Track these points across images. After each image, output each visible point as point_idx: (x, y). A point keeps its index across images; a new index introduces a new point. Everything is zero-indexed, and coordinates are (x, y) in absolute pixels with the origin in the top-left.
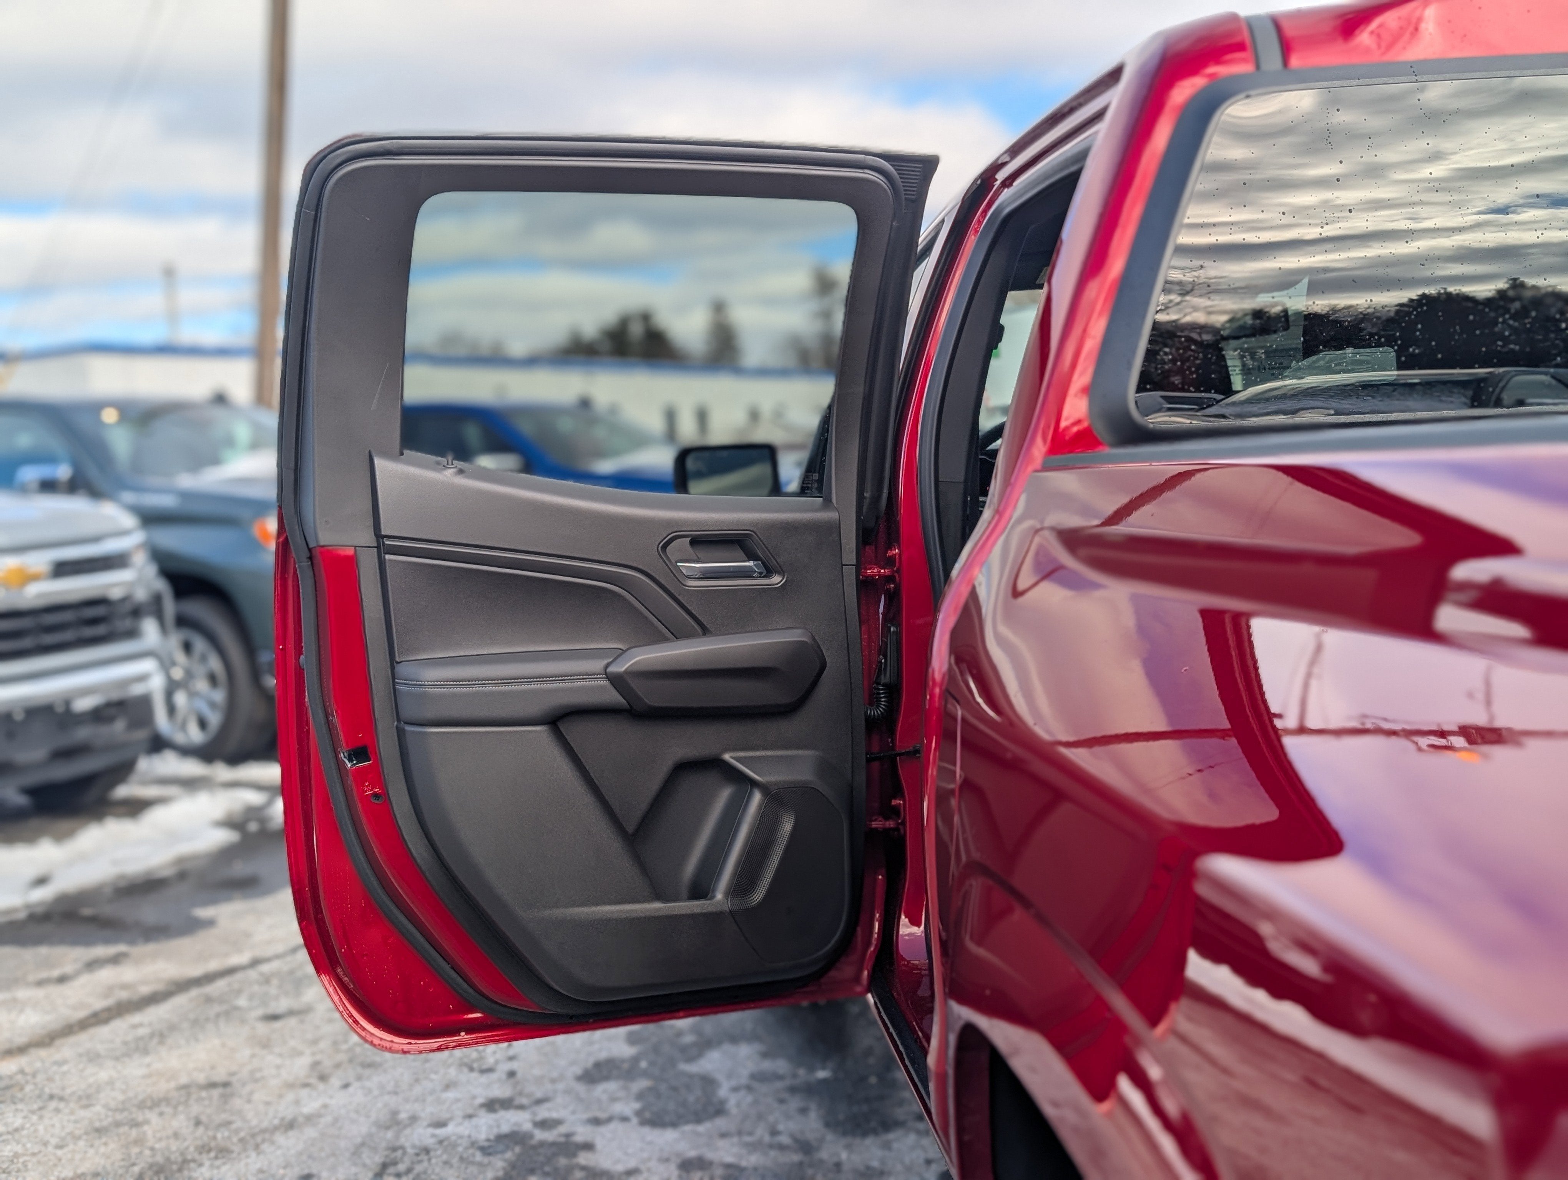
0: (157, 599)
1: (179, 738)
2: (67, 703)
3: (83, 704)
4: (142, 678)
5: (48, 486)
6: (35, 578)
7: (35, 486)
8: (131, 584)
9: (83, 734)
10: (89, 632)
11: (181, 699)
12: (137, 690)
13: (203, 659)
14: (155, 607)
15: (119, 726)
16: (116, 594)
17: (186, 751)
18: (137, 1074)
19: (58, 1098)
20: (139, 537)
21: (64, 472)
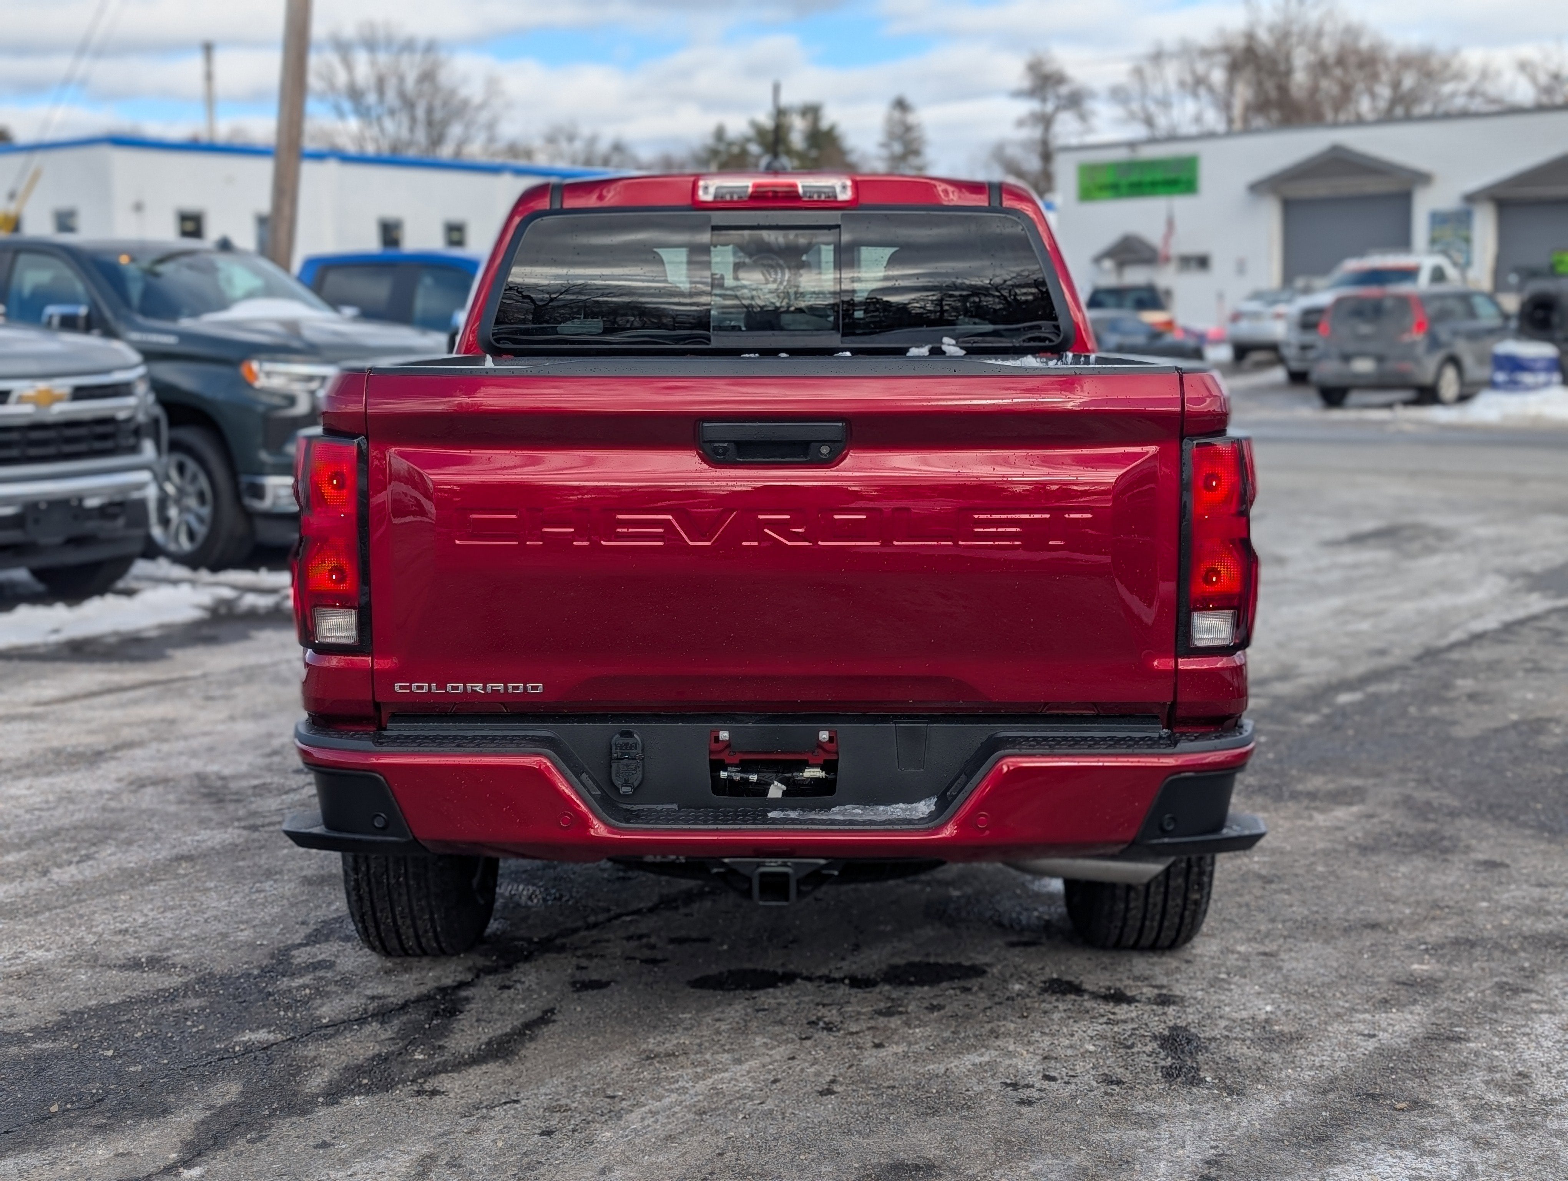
0: (156, 421)
1: (172, 547)
2: (80, 500)
3: (92, 502)
4: (141, 486)
5: (69, 323)
6: (59, 399)
7: (56, 321)
8: (136, 408)
9: (91, 526)
10: (98, 445)
11: (173, 512)
12: (136, 495)
13: (194, 479)
14: (153, 429)
15: (121, 522)
16: (122, 415)
17: (178, 559)
18: (118, 715)
19: (70, 721)
20: (141, 370)
21: (83, 311)
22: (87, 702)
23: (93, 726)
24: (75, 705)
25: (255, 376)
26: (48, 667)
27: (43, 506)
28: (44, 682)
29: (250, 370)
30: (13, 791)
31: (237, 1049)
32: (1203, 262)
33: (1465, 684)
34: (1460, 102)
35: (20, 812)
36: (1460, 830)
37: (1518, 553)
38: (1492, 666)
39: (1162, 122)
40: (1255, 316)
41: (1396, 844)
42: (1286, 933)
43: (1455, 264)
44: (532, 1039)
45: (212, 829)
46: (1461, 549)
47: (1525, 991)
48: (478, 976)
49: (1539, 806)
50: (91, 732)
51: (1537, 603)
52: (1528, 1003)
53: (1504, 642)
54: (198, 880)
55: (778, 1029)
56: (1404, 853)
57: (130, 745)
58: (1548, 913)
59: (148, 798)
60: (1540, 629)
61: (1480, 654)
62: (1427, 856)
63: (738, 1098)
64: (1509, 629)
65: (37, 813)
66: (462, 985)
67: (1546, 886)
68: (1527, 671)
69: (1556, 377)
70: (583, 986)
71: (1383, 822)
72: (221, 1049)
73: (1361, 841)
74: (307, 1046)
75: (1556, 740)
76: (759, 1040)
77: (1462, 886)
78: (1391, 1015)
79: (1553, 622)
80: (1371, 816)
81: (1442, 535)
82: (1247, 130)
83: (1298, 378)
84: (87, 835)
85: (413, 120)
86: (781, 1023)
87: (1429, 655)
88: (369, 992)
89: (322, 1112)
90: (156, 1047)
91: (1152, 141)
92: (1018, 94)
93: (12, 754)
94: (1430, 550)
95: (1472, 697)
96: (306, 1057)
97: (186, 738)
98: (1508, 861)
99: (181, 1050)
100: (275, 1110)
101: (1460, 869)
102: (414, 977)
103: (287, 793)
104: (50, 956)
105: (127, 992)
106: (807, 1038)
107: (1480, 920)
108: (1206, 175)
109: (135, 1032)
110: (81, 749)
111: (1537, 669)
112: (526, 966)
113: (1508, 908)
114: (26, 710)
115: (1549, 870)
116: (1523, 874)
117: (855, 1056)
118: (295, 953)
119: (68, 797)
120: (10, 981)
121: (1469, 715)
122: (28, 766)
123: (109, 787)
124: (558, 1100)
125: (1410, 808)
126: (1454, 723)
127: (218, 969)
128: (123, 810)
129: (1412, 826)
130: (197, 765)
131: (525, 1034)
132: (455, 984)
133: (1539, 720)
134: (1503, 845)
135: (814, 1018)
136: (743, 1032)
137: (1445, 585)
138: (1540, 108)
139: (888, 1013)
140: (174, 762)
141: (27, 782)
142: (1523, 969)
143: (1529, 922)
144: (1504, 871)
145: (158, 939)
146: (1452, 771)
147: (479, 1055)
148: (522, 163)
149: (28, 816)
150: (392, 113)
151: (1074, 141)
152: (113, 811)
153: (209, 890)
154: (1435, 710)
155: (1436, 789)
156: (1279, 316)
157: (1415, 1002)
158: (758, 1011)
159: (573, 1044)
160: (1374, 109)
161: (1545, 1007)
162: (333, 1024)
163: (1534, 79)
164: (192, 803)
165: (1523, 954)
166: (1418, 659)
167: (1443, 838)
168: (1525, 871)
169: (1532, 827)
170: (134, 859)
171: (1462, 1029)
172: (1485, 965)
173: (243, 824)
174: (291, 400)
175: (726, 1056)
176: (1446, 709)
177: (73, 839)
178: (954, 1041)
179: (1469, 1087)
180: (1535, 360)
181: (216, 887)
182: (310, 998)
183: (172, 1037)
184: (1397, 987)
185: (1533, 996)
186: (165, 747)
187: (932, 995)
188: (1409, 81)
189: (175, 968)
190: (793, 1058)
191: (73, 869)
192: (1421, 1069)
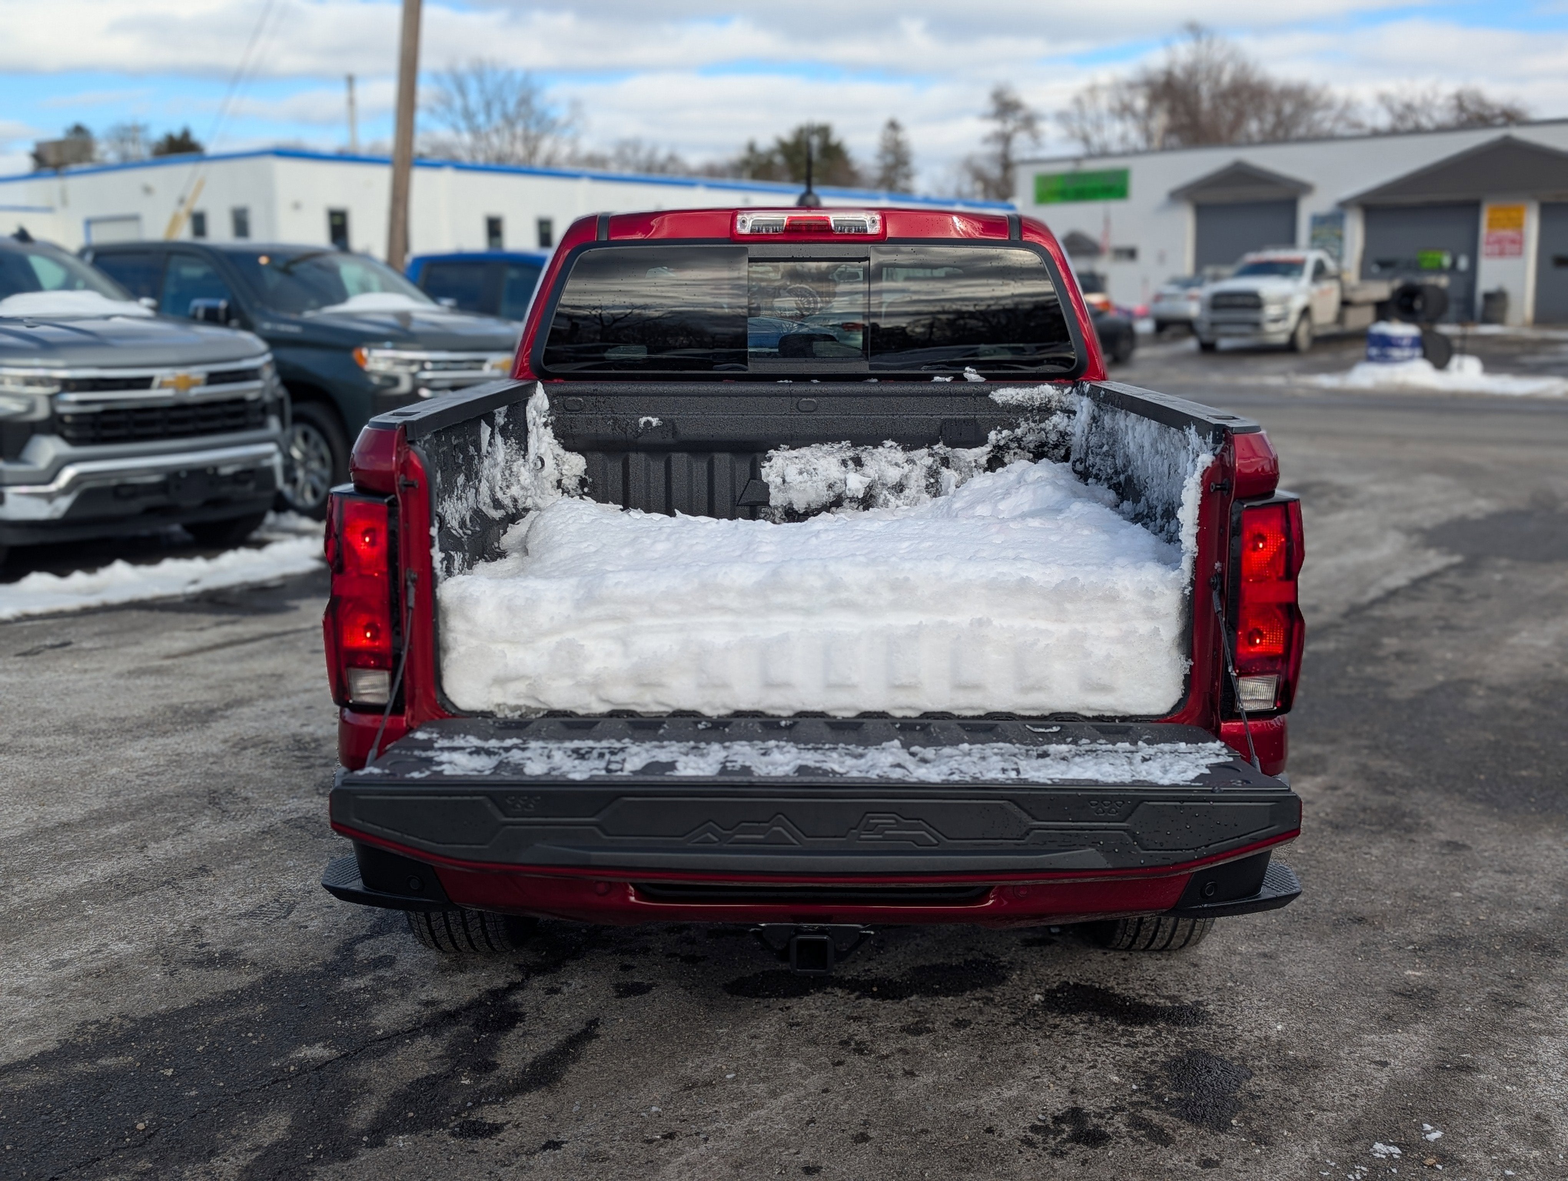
0: (280, 400)
1: (299, 502)
2: (216, 468)
3: (227, 470)
4: (269, 456)
5: (212, 317)
6: (196, 384)
7: (201, 313)
8: (263, 390)
9: (225, 490)
10: (230, 422)
11: (300, 474)
12: (266, 463)
13: (316, 446)
14: (277, 407)
15: (251, 486)
16: (251, 396)
18: (234, 669)
19: (192, 675)
20: (268, 357)
21: (222, 304)
22: (210, 655)
23: (212, 681)
24: (199, 658)
25: (365, 360)
26: (183, 618)
27: (183, 475)
28: (177, 634)
29: (361, 356)
30: (130, 753)
31: (292, 1068)
32: (1131, 254)
33: (1391, 643)
34: (1327, 125)
35: (132, 777)
36: (1418, 805)
37: (1409, 509)
38: (1410, 623)
39: (1096, 140)
40: (1172, 297)
41: (1363, 822)
42: (1280, 929)
43: (1332, 256)
44: (575, 1060)
46: (1361, 506)
47: (1520, 1005)
48: (527, 977)
49: (1482, 777)
50: (211, 688)
51: (1435, 560)
52: (1525, 1020)
53: (1416, 599)
54: (280, 858)
55: (811, 1050)
56: (1373, 832)
57: (240, 702)
58: (1519, 906)
59: (247, 763)
60: (1444, 586)
61: (1398, 611)
62: (1393, 836)
63: (775, 1145)
64: (1418, 585)
65: (146, 777)
66: (513, 987)
67: (1510, 873)
68: (1442, 629)
69: (1418, 352)
70: (626, 991)
71: (1348, 795)
72: (276, 1068)
73: (1331, 817)
74: (359, 1065)
75: (1481, 703)
76: (794, 1065)
77: (1433, 872)
78: (1398, 1036)
79: (1452, 579)
80: (1334, 788)
81: (1344, 492)
82: (1164, 149)
83: (1208, 348)
84: (187, 803)
85: (514, 137)
86: (814, 1042)
87: (1355, 612)
88: (423, 997)
89: (365, 1155)
90: (214, 1065)
91: (1090, 156)
92: (985, 117)
93: (136, 712)
94: (1337, 507)
95: (1400, 656)
96: (357, 1080)
97: (289, 695)
98: (1468, 842)
99: (238, 1068)
100: (320, 1152)
101: (1427, 852)
102: (467, 976)
104: (131, 949)
105: (196, 995)
106: (840, 1063)
107: (1458, 913)
108: (1136, 184)
109: (197, 1045)
110: (196, 706)
111: (1448, 627)
112: (572, 964)
113: (1481, 899)
114: (157, 663)
115: (1509, 853)
116: (1485, 857)
117: (887, 1087)
118: (358, 947)
119: (177, 761)
120: (89, 980)
121: (1401, 676)
122: (148, 725)
123: (215, 749)
124: (597, 1144)
125: (1368, 779)
126: (1389, 684)
127: (286, 966)
128: (223, 775)
129: (1375, 800)
130: (294, 726)
131: (568, 1053)
132: (507, 986)
133: (1461, 681)
134: (1460, 823)
135: (845, 1037)
136: (778, 1055)
137: (1355, 541)
138: (1393, 133)
139: (916, 1030)
140: (275, 722)
141: (143, 743)
142: (1510, 977)
143: (1503, 917)
144: (1466, 853)
145: (234, 928)
146: (1398, 737)
147: (523, 1080)
148: (598, 171)
149: (138, 782)
150: (497, 131)
151: (1027, 155)
152: (215, 775)
153: (288, 869)
154: (1369, 670)
155: (1387, 757)
156: (1192, 298)
157: (1417, 1019)
158: (791, 1025)
159: (615, 1068)
160: (1261, 131)
161: (1543, 1027)
162: (386, 1037)
163: (1391, 109)
164: (286, 768)
165: (1507, 958)
166: (1345, 616)
167: (1404, 815)
168: (1486, 854)
169: (1480, 801)
170: (225, 832)
171: (1469, 1056)
172: (1473, 970)
174: (395, 381)
175: (762, 1086)
176: (1380, 669)
177: (174, 808)
178: (981, 1069)
179: (1492, 1135)
180: (1401, 338)
181: (295, 866)
182: (369, 1003)
183: (231, 1052)
184: (1396, 998)
185: (1528, 1012)
186: (270, 705)
187: (957, 1006)
188: (1288, 108)
189: (245, 964)
190: (826, 1091)
191: (167, 844)
192: (1440, 1110)
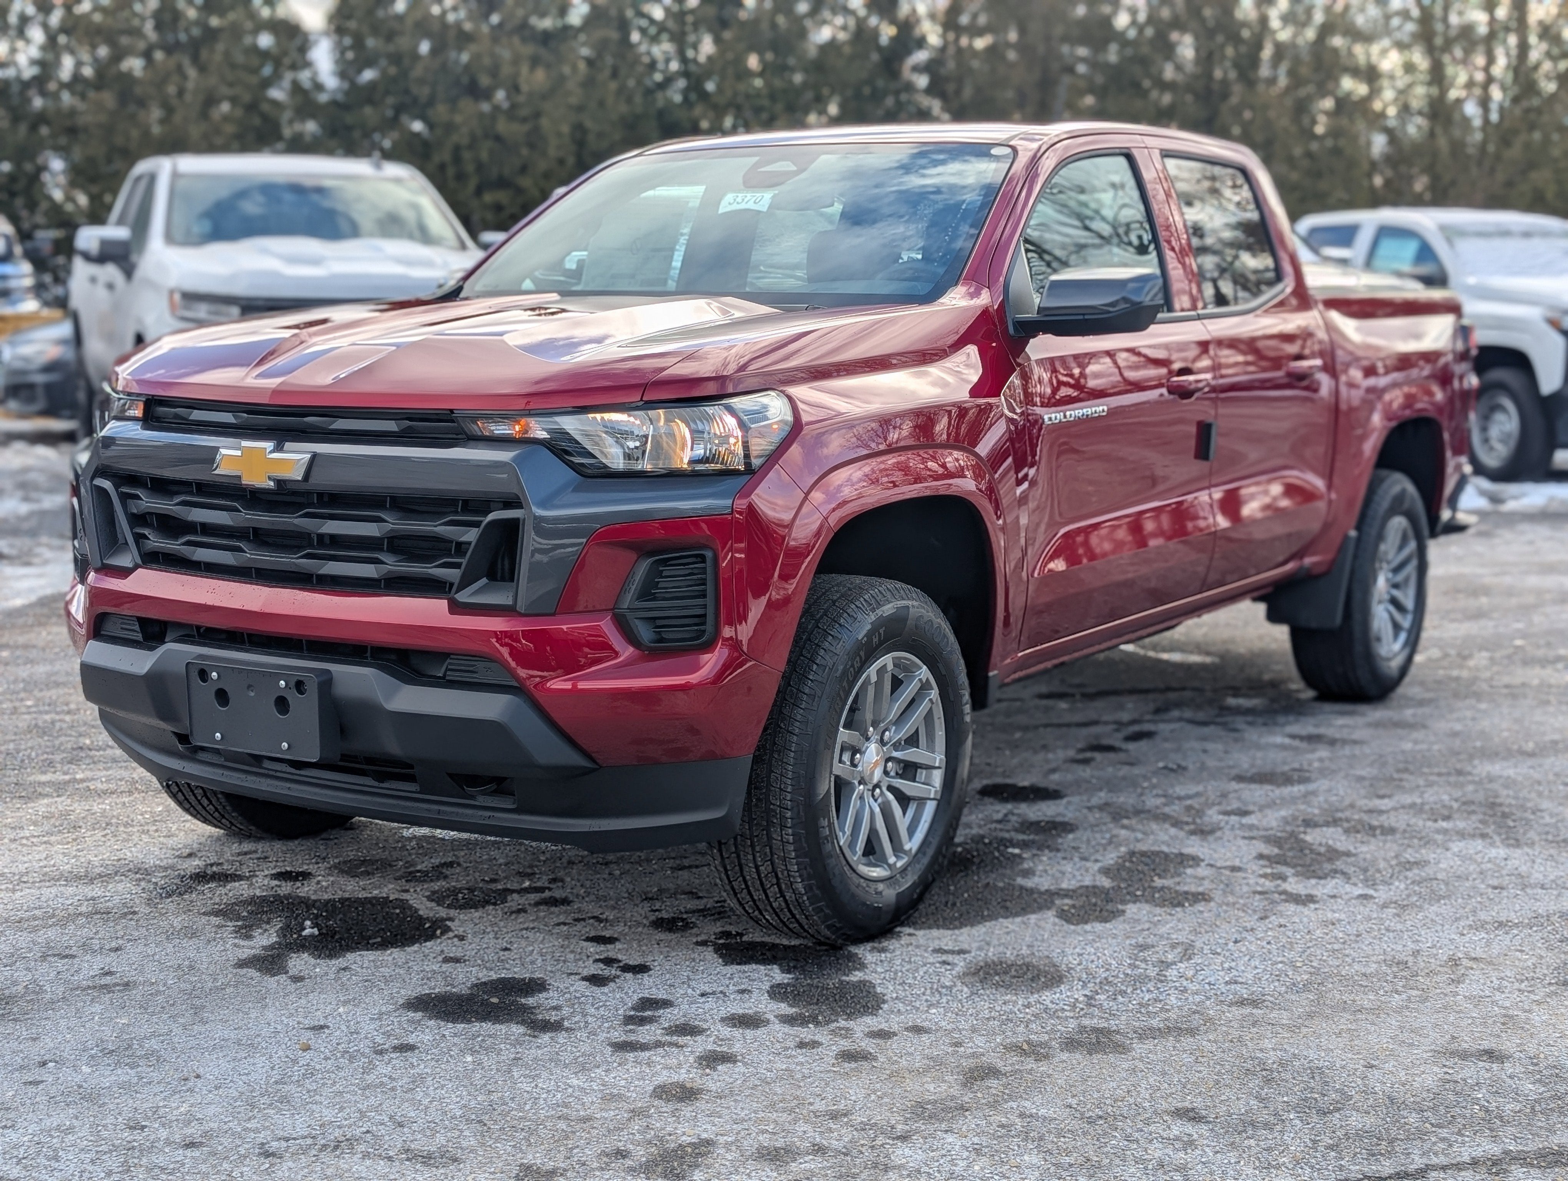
45: (1500, 777)
103: (1413, 805)
173: (1470, 778)
